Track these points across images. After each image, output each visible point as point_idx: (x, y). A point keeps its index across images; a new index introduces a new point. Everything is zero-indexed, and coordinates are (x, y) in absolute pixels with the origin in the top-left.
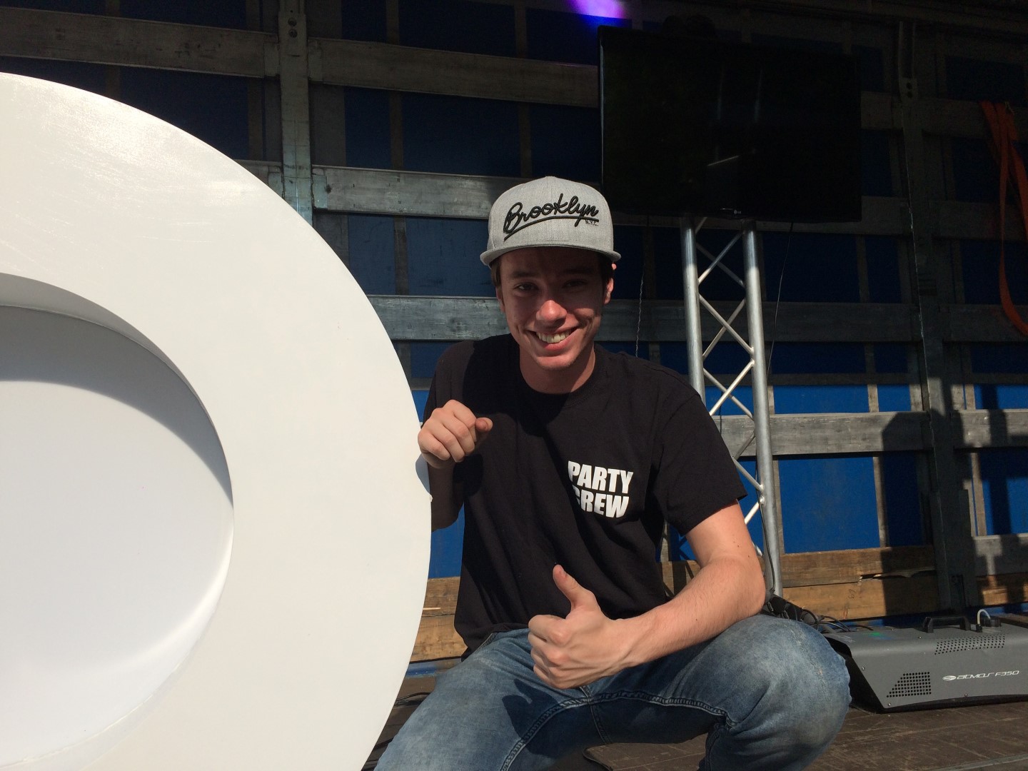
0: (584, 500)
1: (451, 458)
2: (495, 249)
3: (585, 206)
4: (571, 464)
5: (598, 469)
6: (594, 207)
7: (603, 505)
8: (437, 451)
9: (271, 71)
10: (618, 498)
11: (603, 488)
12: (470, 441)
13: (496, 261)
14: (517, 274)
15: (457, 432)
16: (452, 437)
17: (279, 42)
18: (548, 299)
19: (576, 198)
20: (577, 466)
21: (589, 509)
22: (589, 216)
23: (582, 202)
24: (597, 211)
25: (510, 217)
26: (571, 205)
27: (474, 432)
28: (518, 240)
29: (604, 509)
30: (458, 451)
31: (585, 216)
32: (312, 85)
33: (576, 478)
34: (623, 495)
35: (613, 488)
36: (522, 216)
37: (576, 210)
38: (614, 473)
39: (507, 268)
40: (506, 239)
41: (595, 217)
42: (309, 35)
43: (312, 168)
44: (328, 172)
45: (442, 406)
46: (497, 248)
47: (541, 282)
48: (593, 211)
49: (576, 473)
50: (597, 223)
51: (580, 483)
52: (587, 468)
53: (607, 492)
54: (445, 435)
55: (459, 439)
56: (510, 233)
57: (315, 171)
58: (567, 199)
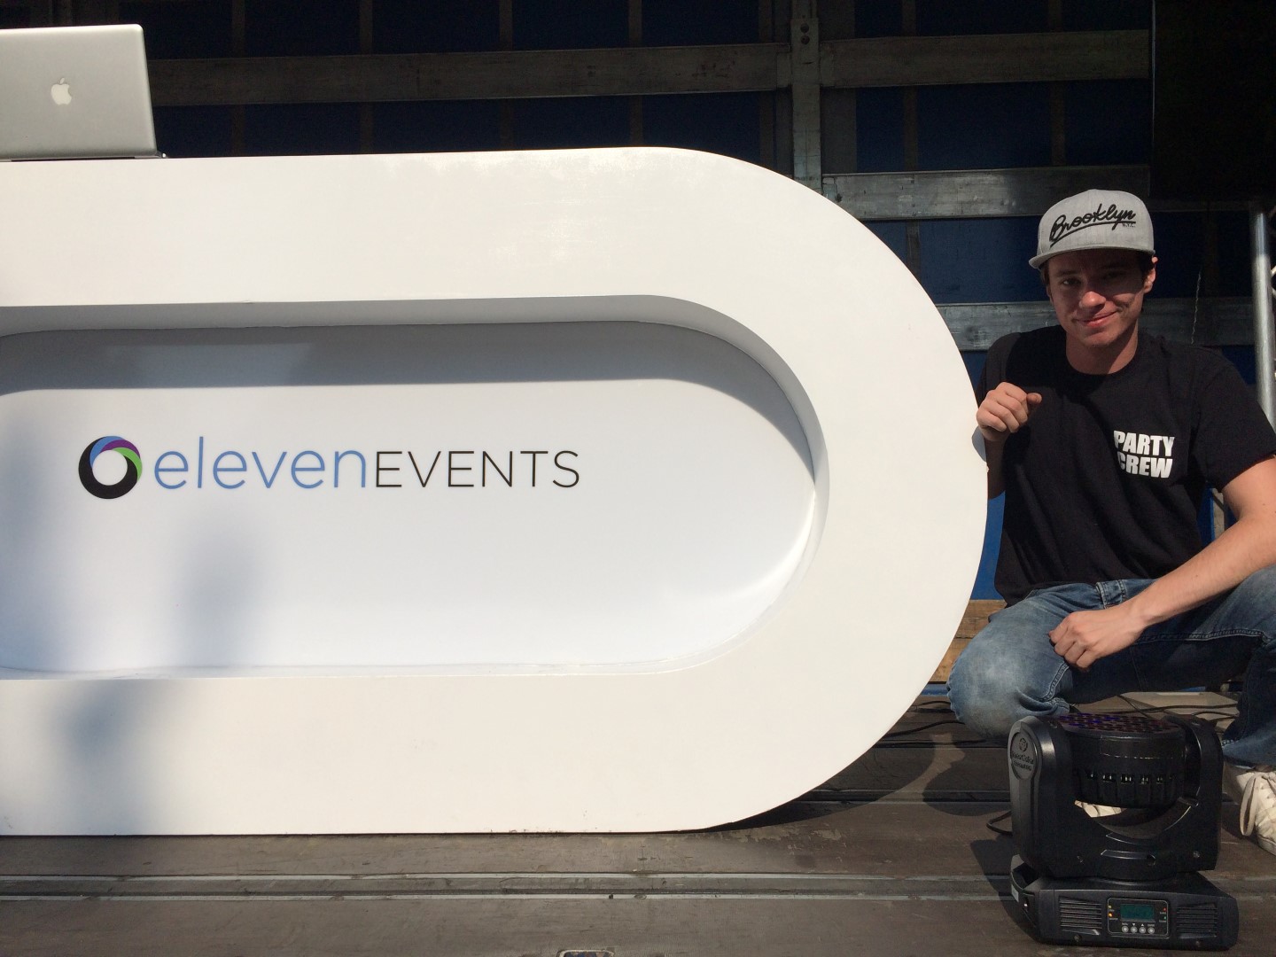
0: (1129, 464)
1: (1008, 429)
2: (1042, 255)
3: (1122, 211)
4: (1117, 433)
5: (1142, 437)
6: (1131, 212)
7: (1148, 467)
8: (996, 424)
9: (783, 83)
10: (1162, 460)
11: (1147, 452)
12: (1023, 413)
13: (1044, 264)
14: (1062, 273)
15: (1011, 406)
16: (1007, 411)
17: (791, 51)
18: (1089, 291)
19: (1114, 206)
20: (1122, 434)
21: (1135, 472)
22: (1126, 219)
23: (1119, 209)
24: (1134, 215)
25: (1055, 228)
26: (1109, 212)
27: (1026, 405)
28: (1061, 247)
29: (1149, 471)
30: (1014, 423)
31: (1123, 220)
32: (824, 91)
33: (1121, 445)
34: (1166, 458)
35: (1156, 451)
36: (1065, 226)
37: (1114, 216)
38: (1157, 439)
39: (1053, 268)
40: (1052, 245)
41: (1132, 220)
42: (821, 40)
43: (822, 178)
44: (838, 180)
45: (994, 388)
46: (1046, 254)
47: (1083, 277)
48: (1130, 215)
49: (1121, 441)
50: (1134, 225)
51: (1125, 449)
52: (1132, 436)
53: (1151, 455)
54: (1002, 410)
55: (1013, 413)
56: (1054, 240)
57: (825, 181)
58: (1105, 208)
